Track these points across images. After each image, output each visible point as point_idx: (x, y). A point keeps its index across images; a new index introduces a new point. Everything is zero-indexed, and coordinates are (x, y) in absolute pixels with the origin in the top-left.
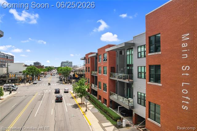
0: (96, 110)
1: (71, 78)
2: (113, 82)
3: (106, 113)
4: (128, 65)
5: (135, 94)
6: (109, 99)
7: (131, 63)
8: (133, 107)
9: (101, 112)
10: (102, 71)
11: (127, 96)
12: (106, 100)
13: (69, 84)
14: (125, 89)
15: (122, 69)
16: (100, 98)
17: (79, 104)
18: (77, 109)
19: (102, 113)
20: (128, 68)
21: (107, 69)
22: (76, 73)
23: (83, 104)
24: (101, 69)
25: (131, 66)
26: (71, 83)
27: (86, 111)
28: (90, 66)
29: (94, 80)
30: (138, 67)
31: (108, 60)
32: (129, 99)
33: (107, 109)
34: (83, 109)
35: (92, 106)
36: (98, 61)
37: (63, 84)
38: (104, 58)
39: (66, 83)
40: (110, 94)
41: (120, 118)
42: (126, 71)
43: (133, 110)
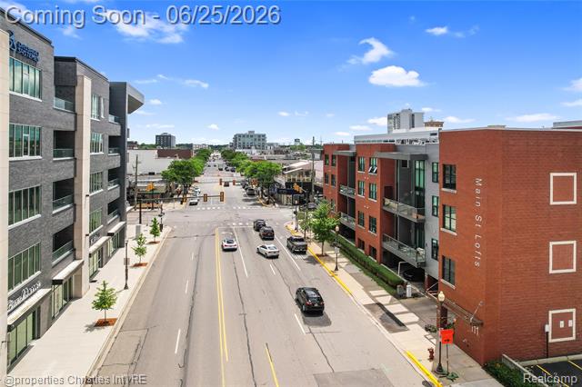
0: (356, 269)
1: (280, 191)
2: (389, 217)
3: (375, 274)
4: (417, 189)
5: (428, 241)
6: (382, 248)
7: (422, 186)
8: (424, 264)
9: (364, 272)
10: (367, 190)
11: (416, 243)
12: (375, 250)
13: (277, 205)
14: (412, 231)
15: (406, 194)
16: (361, 245)
17: (318, 255)
18: (317, 265)
19: (367, 275)
20: (418, 193)
21: (377, 189)
22: (294, 179)
23: (326, 255)
24: (365, 187)
25: (422, 190)
26: (280, 202)
27: (336, 269)
28: (336, 174)
29: (347, 205)
30: (433, 197)
31: (379, 172)
32: (419, 249)
33: (377, 266)
34: (330, 266)
35: (345, 260)
36: (357, 168)
37: (261, 205)
38: (370, 165)
39: (268, 203)
40: (384, 239)
41: (402, 283)
42: (413, 198)
43: (425, 269)
